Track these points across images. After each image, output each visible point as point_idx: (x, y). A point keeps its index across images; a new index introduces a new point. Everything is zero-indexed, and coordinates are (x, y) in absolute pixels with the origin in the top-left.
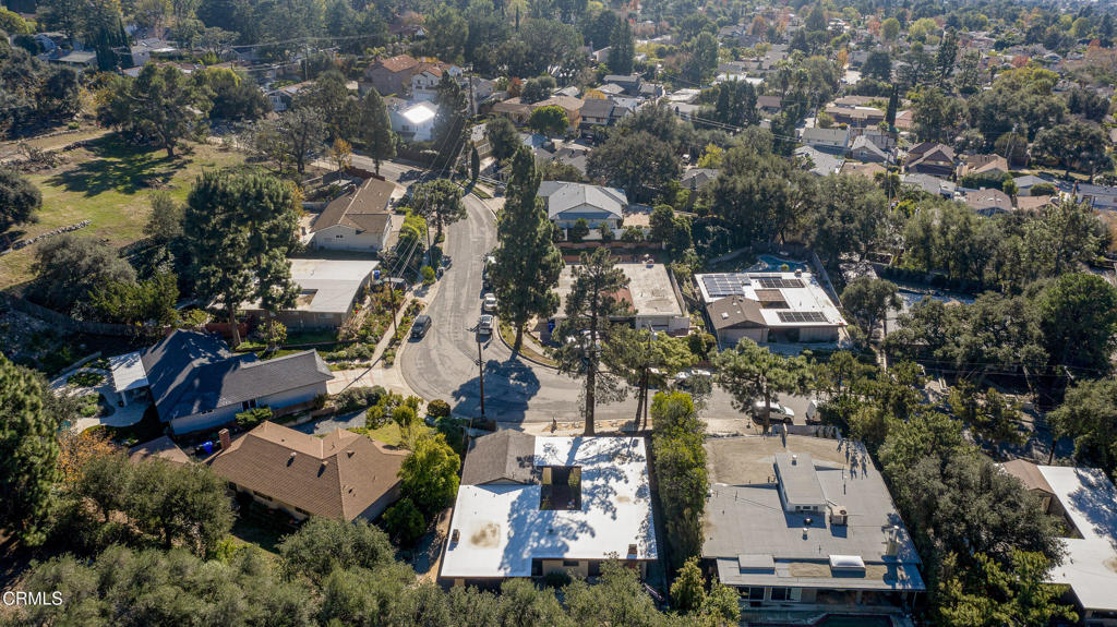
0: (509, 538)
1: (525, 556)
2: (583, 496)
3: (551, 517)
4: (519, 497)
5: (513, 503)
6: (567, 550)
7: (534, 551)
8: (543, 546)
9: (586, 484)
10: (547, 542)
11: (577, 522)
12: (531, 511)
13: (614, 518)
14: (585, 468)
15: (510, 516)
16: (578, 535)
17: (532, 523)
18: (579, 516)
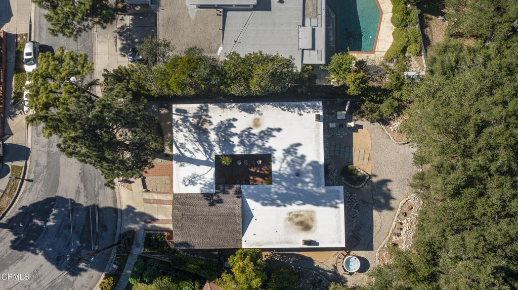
0: (304, 204)
1: (323, 191)
2: (254, 153)
3: (281, 176)
4: (257, 200)
5: (264, 204)
6: (316, 162)
7: (318, 185)
8: (312, 179)
9: (239, 150)
10: (309, 177)
11: (285, 157)
12: (273, 190)
13: (279, 130)
14: (217, 151)
15: (278, 206)
16: (299, 155)
17: (287, 188)
18: (278, 155)
